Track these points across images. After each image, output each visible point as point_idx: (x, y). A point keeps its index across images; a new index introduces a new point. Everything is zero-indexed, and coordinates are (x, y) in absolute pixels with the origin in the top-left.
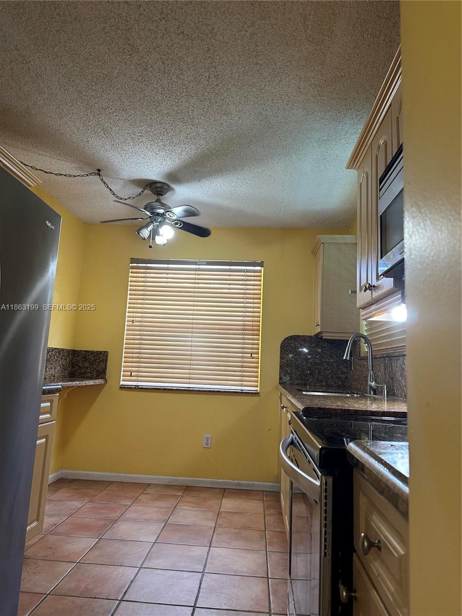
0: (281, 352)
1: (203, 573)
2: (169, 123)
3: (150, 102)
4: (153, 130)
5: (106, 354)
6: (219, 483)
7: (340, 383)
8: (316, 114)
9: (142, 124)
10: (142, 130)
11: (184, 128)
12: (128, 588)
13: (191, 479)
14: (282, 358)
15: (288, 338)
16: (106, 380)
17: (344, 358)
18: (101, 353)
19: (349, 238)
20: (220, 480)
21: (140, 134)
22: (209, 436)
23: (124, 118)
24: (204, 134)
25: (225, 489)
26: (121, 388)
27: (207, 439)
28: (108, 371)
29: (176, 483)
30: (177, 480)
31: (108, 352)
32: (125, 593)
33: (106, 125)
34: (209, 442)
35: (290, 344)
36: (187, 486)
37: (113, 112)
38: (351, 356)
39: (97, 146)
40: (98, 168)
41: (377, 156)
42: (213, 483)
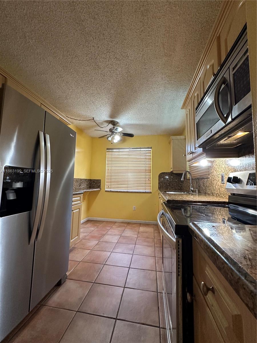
0: (159, 178)
1: (133, 254)
5: (100, 180)
6: (139, 222)
7: (180, 188)
8: (169, 89)
12: (107, 260)
13: (129, 220)
14: (159, 180)
15: (161, 173)
16: (101, 189)
17: (182, 180)
18: (99, 180)
19: (182, 137)
22: (135, 206)
23: (99, 97)
25: (141, 224)
26: (105, 191)
27: (134, 207)
28: (101, 186)
29: (125, 222)
30: (125, 221)
32: (106, 262)
34: (135, 208)
35: (162, 175)
36: (128, 223)
38: (184, 179)
40: (93, 117)
41: (194, 101)
42: (136, 221)
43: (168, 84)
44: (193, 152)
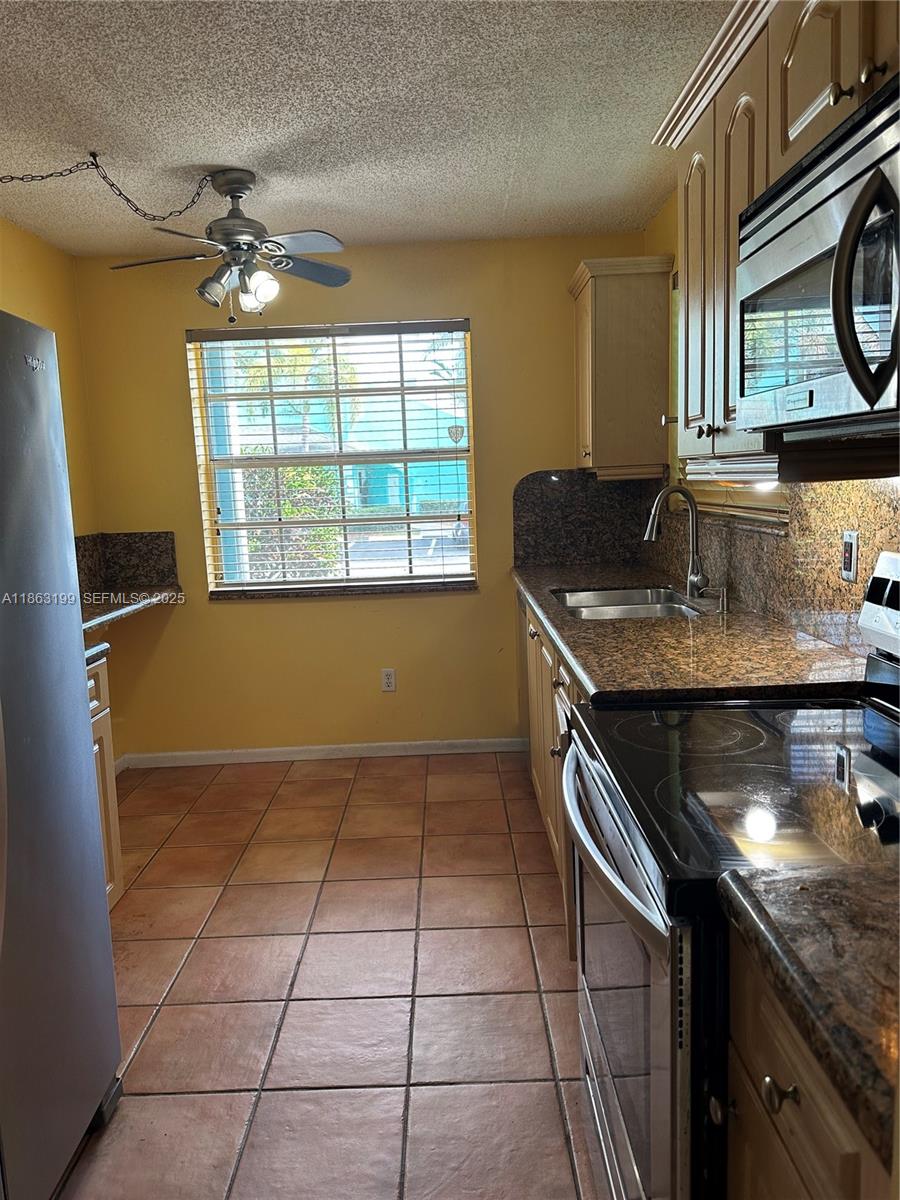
0: (515, 506)
1: (416, 929)
2: (247, 50)
3: (200, 7)
4: (212, 65)
5: (169, 537)
6: (417, 747)
8: (585, 13)
9: (184, 55)
10: (187, 67)
11: (283, 57)
12: (295, 975)
13: (365, 745)
14: (517, 518)
15: (526, 478)
16: (179, 588)
17: (645, 538)
18: (159, 535)
20: (418, 743)
21: (182, 76)
22: (390, 670)
23: (140, 45)
24: (329, 67)
25: (428, 755)
26: (211, 599)
27: (388, 676)
28: (181, 569)
29: (340, 756)
30: (341, 750)
31: (172, 533)
32: (292, 985)
33: (101, 61)
34: (392, 680)
36: (361, 758)
37: (115, 34)
39: (86, 106)
40: (92, 149)
42: (405, 748)
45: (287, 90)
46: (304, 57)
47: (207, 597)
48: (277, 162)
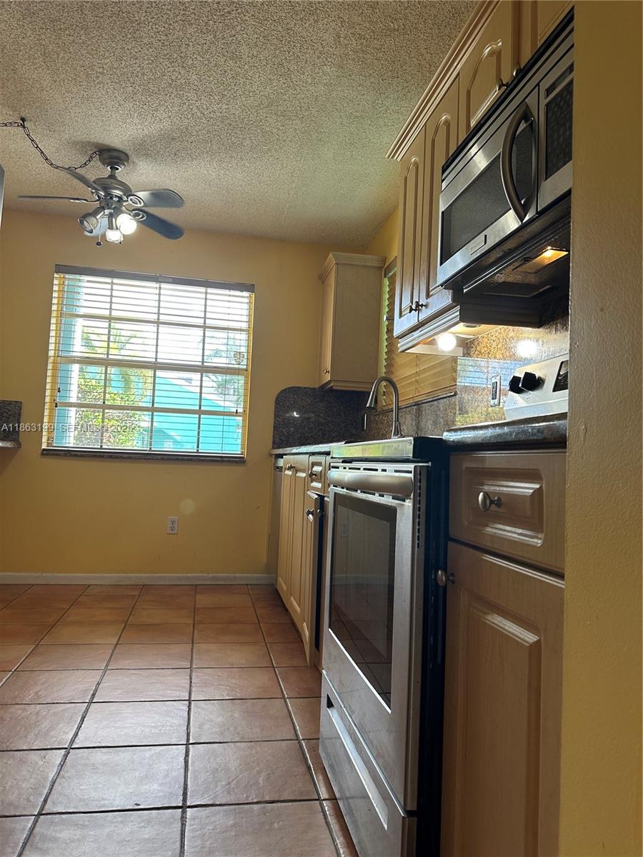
0: (276, 408)
1: (190, 668)
2: (148, 59)
3: (127, 22)
4: (123, 65)
5: (18, 404)
6: (188, 578)
9: (107, 54)
10: (106, 64)
11: (169, 69)
12: (96, 690)
13: (149, 575)
14: (276, 416)
15: (285, 390)
16: (20, 444)
17: (368, 405)
18: (10, 403)
19: (371, 260)
20: (189, 575)
21: (101, 70)
22: (176, 518)
23: (80, 41)
24: (196, 83)
25: (196, 585)
26: (42, 454)
27: (173, 522)
29: (128, 582)
30: (130, 579)
31: (21, 403)
32: (94, 693)
34: (176, 526)
35: (287, 398)
36: (144, 586)
39: (29, 80)
40: (23, 116)
41: (433, 141)
42: (179, 578)
43: (354, 59)
44: (422, 306)
45: (166, 95)
46: (182, 72)
47: (40, 452)
48: (147, 149)
